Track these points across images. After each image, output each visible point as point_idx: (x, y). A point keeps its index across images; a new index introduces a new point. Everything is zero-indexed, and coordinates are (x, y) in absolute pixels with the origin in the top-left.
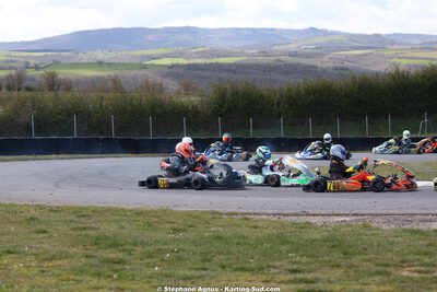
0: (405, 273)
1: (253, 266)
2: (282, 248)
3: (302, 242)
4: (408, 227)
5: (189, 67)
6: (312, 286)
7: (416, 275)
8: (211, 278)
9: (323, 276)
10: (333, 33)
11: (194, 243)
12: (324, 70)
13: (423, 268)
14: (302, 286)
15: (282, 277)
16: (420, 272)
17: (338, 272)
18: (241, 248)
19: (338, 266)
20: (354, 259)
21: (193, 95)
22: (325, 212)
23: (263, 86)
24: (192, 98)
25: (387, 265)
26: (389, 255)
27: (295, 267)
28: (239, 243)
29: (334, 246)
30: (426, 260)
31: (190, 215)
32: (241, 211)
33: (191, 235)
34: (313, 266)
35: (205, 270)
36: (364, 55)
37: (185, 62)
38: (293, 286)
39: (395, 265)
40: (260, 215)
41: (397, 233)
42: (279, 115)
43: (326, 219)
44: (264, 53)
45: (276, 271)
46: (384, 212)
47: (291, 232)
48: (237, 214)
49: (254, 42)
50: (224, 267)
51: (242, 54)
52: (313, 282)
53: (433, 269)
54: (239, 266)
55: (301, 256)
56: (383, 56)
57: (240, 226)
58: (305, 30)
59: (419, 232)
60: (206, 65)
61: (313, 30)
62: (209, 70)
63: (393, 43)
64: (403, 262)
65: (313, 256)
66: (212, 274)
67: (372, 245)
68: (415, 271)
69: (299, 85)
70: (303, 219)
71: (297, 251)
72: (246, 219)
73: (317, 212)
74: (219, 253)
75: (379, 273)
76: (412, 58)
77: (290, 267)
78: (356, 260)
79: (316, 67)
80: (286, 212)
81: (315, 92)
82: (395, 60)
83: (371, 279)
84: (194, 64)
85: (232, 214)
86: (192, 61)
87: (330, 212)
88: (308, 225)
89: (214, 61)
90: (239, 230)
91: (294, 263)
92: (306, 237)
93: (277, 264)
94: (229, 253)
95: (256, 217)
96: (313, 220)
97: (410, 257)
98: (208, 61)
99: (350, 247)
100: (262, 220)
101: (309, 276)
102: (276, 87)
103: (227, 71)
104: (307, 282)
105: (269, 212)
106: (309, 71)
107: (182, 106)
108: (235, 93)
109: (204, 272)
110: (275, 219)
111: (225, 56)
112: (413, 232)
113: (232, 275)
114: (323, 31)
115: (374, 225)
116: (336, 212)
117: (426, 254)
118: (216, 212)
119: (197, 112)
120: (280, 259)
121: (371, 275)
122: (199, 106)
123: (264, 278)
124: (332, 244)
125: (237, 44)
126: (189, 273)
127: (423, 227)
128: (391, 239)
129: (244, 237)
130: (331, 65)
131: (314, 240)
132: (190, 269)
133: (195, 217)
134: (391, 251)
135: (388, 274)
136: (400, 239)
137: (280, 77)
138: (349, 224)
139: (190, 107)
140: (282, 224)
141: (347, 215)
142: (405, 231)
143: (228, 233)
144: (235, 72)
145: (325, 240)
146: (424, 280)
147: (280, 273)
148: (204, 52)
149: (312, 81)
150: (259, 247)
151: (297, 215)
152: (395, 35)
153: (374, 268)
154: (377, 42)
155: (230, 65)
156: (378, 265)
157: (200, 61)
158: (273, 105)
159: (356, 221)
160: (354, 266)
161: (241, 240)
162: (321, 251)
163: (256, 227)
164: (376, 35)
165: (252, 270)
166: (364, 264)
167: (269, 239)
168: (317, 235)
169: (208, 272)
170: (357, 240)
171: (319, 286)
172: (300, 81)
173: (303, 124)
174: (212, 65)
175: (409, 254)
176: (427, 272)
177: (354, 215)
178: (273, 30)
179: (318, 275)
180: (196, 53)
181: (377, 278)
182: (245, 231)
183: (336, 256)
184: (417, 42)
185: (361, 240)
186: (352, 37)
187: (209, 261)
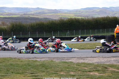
0: (62, 73)
1: (21, 72)
2: (29, 67)
3: (34, 65)
4: (63, 61)
5: (4, 18)
6: (37, 77)
7: (65, 74)
8: (9, 76)
9: (40, 75)
10: (44, 9)
11: (4, 66)
12: (41, 19)
13: (66, 72)
14: (34, 77)
15: (29, 75)
16: (66, 73)
17: (44, 73)
18: (17, 67)
19: (44, 72)
20: (48, 70)
21: (5, 26)
22: (41, 57)
23: (24, 23)
24: (5, 27)
25: (57, 71)
26: (58, 69)
27: (32, 72)
28: (17, 66)
29: (43, 67)
30: (68, 70)
31: (3, 58)
32: (18, 57)
33: (4, 64)
34: (37, 72)
35: (8, 73)
36: (52, 15)
37: (3, 17)
38: (31, 77)
39: (59, 71)
40: (23, 58)
41: (60, 63)
42: (29, 31)
43: (41, 59)
44: (25, 14)
45: (27, 73)
46: (57, 57)
47: (31, 63)
48: (17, 58)
49: (22, 11)
50: (13, 73)
51: (19, 14)
52: (37, 76)
53: (69, 72)
54: (17, 72)
55: (34, 69)
56: (57, 15)
57: (17, 61)
58: (36, 8)
59: (66, 62)
60: (9, 17)
61: (38, 8)
62: (9, 19)
63: (60, 12)
64: (61, 70)
65: (37, 69)
66: (9, 75)
67: (53, 66)
68: (64, 73)
69: (34, 23)
70: (35, 59)
71: (33, 68)
72: (19, 59)
73: (39, 57)
74: (11, 69)
75: (55, 73)
76: (65, 16)
77: (31, 72)
78: (49, 70)
79: (39, 18)
80: (30, 57)
81: (39, 25)
82: (60, 16)
83: (53, 75)
84: (5, 17)
85: (15, 58)
86: (5, 16)
87: (42, 57)
88: (36, 61)
89: (11, 16)
90: (17, 63)
91: (32, 71)
92: (35, 64)
93: (28, 71)
94: (14, 69)
95: (22, 59)
96: (37, 59)
97: (63, 69)
98: (9, 16)
99: (47, 66)
100: (23, 59)
101: (36, 75)
102: (28, 24)
103: (14, 19)
104: (35, 76)
105: (26, 57)
106: (37, 19)
107: (2, 29)
108: (16, 25)
109: (7, 74)
110: (27, 59)
111: (14, 15)
112: (64, 62)
113: (15, 75)
114: (41, 8)
115: (54, 61)
116: (44, 57)
117: (67, 68)
118: (11, 58)
119: (6, 30)
120: (28, 70)
121: (53, 74)
122: (7, 29)
123: (24, 75)
124: (42, 66)
125: (17, 12)
126: (3, 74)
127: (67, 61)
128: (58, 64)
129: (18, 64)
130: (43, 17)
131: (38, 65)
132: (3, 73)
133: (5, 59)
134: (58, 68)
135: (57, 74)
136: (61, 64)
137: (29, 21)
138: (47, 60)
139: (4, 29)
140: (29, 61)
141: (47, 58)
142: (62, 62)
143: (14, 63)
144: (17, 19)
145: (41, 65)
146: (67, 75)
147: (28, 74)
148: (8, 14)
149: (38, 22)
150: (23, 67)
151: (33, 58)
152: (60, 10)
153: (54, 72)
154: (56, 11)
155: (15, 17)
156: (55, 71)
157: (7, 16)
158: (27, 28)
159: (49, 60)
160: (48, 72)
161: (18, 65)
162: (39, 68)
163: (22, 62)
164: (55, 10)
165: (21, 73)
166: (51, 71)
167: (25, 65)
168: (38, 64)
169: (8, 74)
170: (49, 65)
171: (39, 77)
172: (35, 22)
173: (35, 34)
174: (10, 17)
175: (63, 68)
176: (68, 73)
177: (49, 58)
178: (27, 8)
179: (38, 74)
180: (6, 14)
181: (54, 75)
182: (19, 63)
183: (43, 69)
184: (66, 11)
185: (50, 65)
186: (49, 10)
187: (9, 71)
